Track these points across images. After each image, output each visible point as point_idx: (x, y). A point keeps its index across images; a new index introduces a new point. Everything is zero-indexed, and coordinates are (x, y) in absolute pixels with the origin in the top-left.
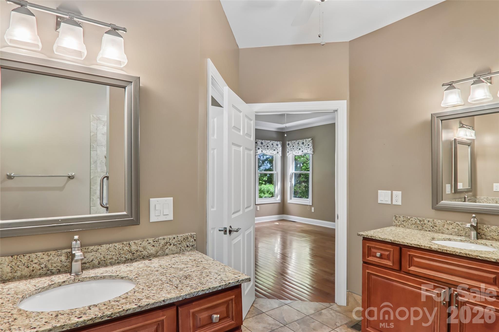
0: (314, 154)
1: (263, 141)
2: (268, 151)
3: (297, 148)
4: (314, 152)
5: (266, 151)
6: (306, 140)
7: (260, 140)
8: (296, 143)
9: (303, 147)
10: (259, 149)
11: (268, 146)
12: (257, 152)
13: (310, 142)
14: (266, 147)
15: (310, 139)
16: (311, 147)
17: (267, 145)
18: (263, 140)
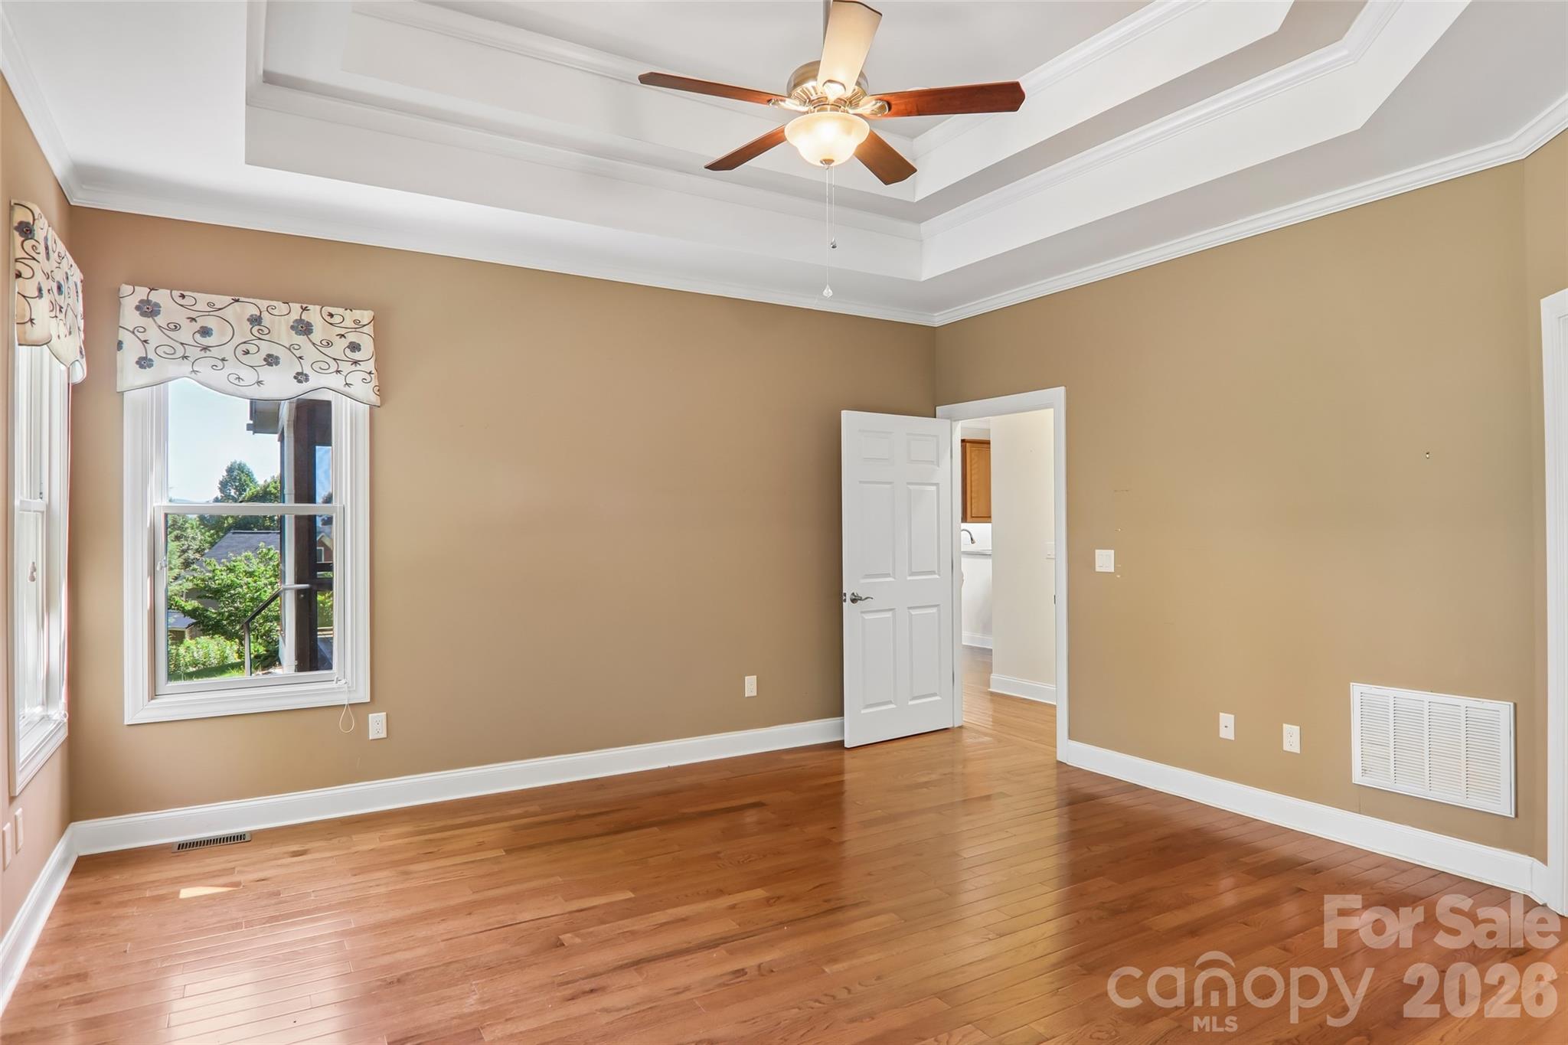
0: (383, 402)
3: (244, 347)
4: (381, 391)
6: (331, 315)
8: (229, 313)
9: (310, 353)
13: (365, 329)
15: (366, 316)
16: (370, 366)
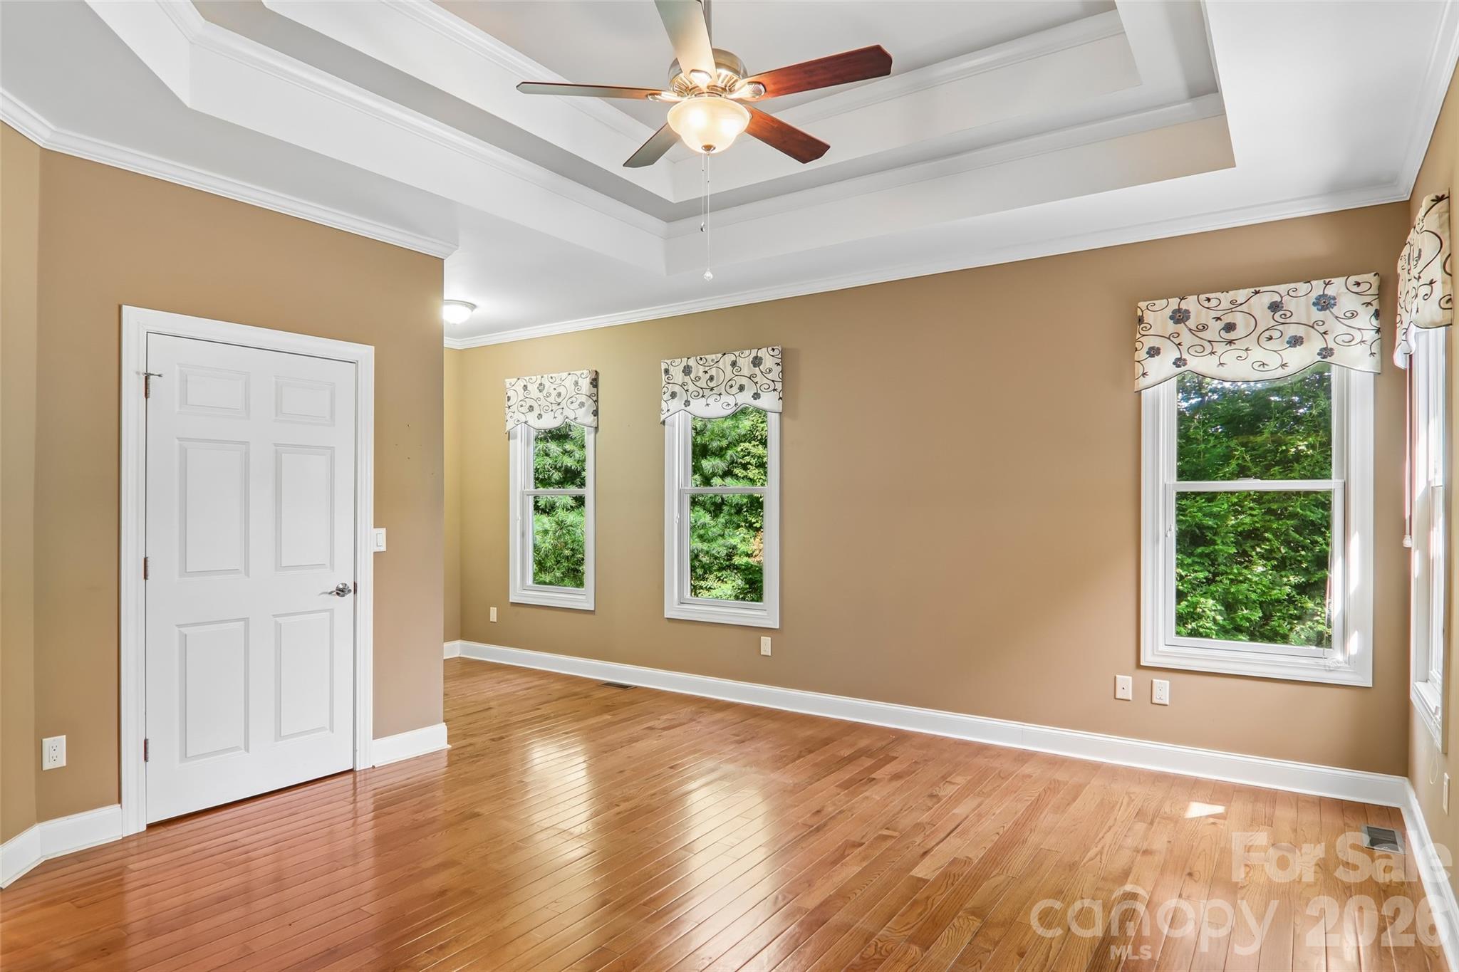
1: (1190, 304)
2: (1230, 356)
5: (1215, 359)
7: (1161, 303)
10: (1154, 352)
11: (1230, 327)
12: (1144, 374)
14: (1214, 331)
17: (1228, 319)
18: (1193, 298)
